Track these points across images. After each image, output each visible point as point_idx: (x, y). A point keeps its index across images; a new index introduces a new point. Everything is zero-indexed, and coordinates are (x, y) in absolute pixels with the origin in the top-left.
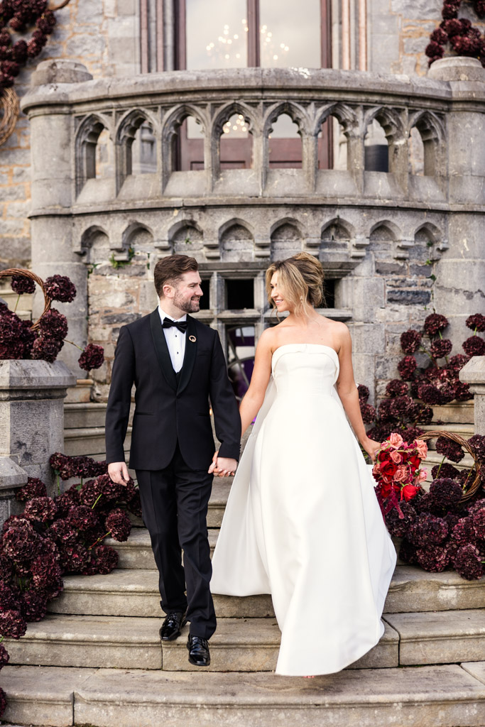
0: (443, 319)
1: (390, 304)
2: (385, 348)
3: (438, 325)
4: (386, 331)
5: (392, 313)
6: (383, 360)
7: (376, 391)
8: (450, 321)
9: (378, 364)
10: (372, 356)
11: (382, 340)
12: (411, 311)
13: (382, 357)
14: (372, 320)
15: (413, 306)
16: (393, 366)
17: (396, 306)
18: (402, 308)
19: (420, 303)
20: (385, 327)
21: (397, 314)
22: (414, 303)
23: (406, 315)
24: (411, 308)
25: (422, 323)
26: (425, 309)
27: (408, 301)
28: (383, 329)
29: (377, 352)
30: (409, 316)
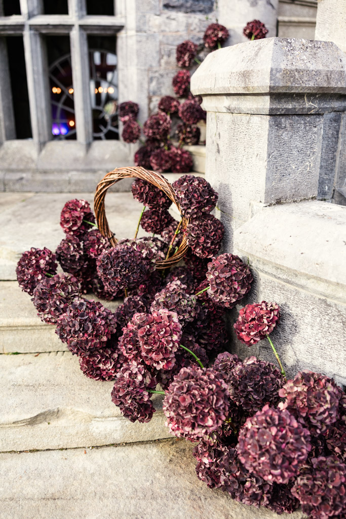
0: (223, 29)
1: (166, 11)
2: (159, 62)
3: (216, 36)
4: (161, 43)
5: (167, 21)
6: (157, 75)
7: (149, 109)
8: (231, 33)
9: (151, 80)
10: (145, 70)
11: (157, 52)
12: (190, 21)
13: (156, 72)
14: (146, 28)
15: (193, 15)
16: (168, 81)
17: (173, 14)
18: (180, 16)
19: (201, 11)
20: (160, 37)
21: (174, 23)
22: (193, 11)
23: (184, 24)
24: (190, 17)
25: (202, 35)
26: (207, 18)
27: (187, 8)
28: (158, 40)
29: (151, 66)
30: (188, 26)
